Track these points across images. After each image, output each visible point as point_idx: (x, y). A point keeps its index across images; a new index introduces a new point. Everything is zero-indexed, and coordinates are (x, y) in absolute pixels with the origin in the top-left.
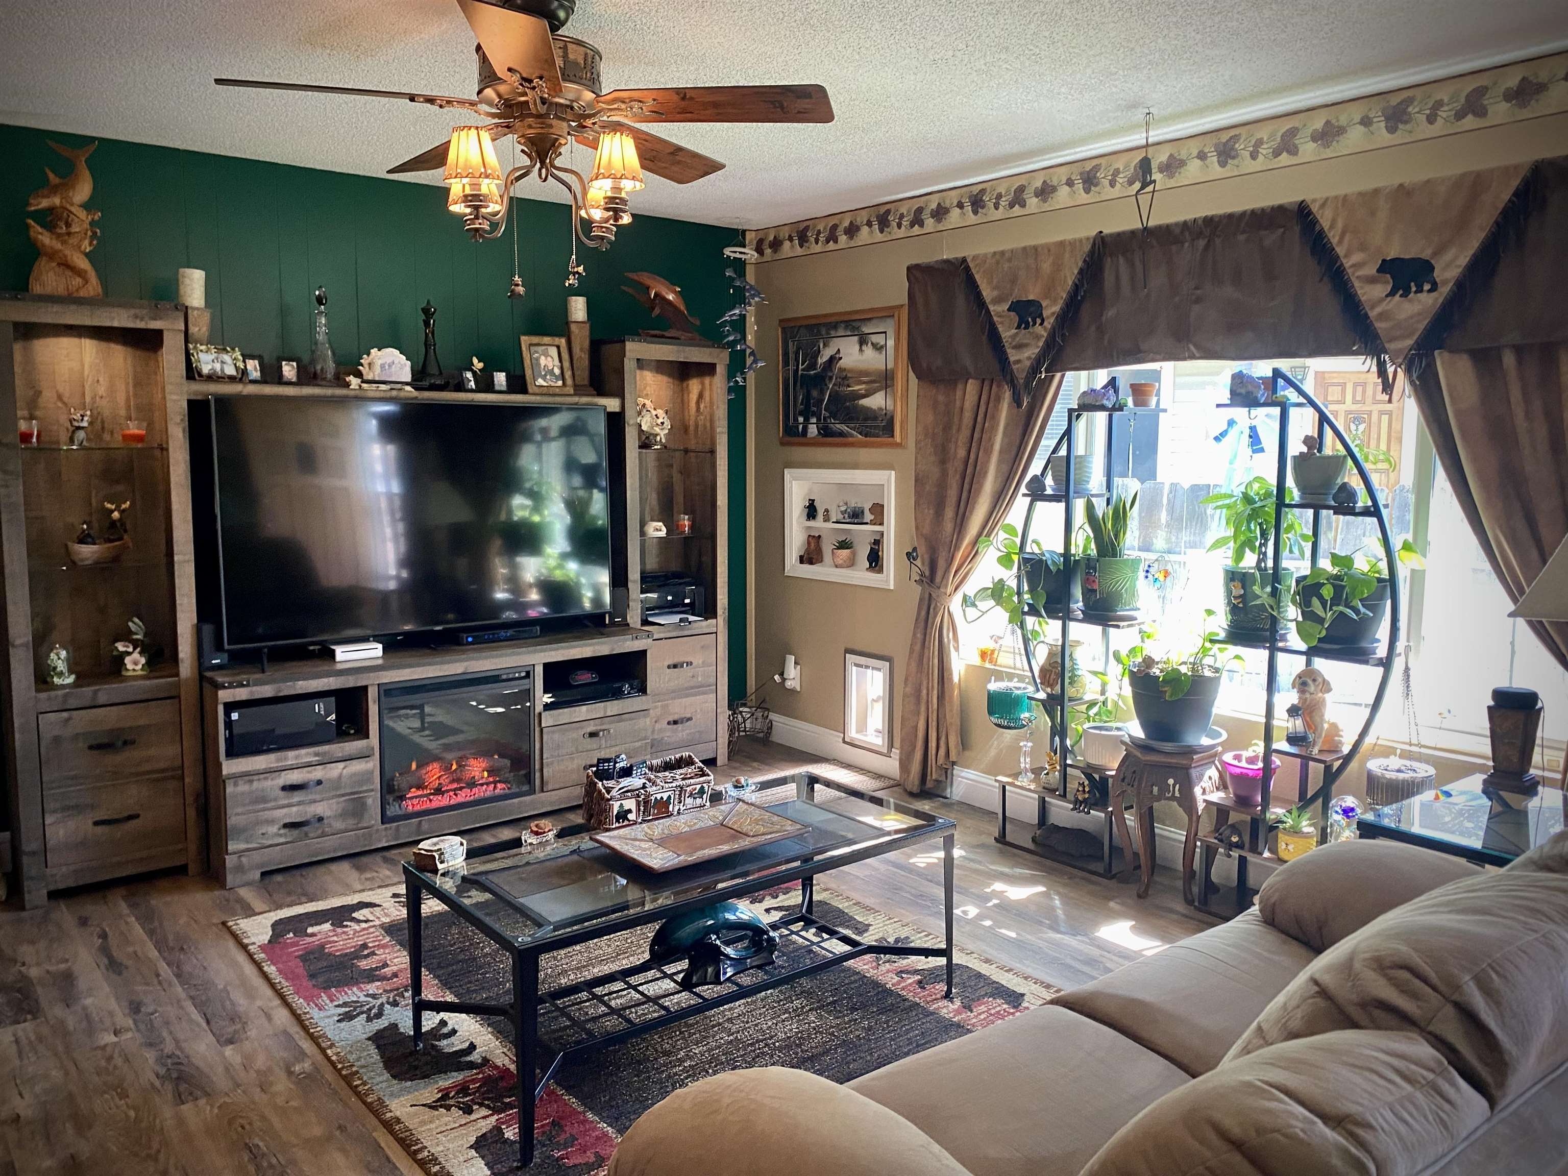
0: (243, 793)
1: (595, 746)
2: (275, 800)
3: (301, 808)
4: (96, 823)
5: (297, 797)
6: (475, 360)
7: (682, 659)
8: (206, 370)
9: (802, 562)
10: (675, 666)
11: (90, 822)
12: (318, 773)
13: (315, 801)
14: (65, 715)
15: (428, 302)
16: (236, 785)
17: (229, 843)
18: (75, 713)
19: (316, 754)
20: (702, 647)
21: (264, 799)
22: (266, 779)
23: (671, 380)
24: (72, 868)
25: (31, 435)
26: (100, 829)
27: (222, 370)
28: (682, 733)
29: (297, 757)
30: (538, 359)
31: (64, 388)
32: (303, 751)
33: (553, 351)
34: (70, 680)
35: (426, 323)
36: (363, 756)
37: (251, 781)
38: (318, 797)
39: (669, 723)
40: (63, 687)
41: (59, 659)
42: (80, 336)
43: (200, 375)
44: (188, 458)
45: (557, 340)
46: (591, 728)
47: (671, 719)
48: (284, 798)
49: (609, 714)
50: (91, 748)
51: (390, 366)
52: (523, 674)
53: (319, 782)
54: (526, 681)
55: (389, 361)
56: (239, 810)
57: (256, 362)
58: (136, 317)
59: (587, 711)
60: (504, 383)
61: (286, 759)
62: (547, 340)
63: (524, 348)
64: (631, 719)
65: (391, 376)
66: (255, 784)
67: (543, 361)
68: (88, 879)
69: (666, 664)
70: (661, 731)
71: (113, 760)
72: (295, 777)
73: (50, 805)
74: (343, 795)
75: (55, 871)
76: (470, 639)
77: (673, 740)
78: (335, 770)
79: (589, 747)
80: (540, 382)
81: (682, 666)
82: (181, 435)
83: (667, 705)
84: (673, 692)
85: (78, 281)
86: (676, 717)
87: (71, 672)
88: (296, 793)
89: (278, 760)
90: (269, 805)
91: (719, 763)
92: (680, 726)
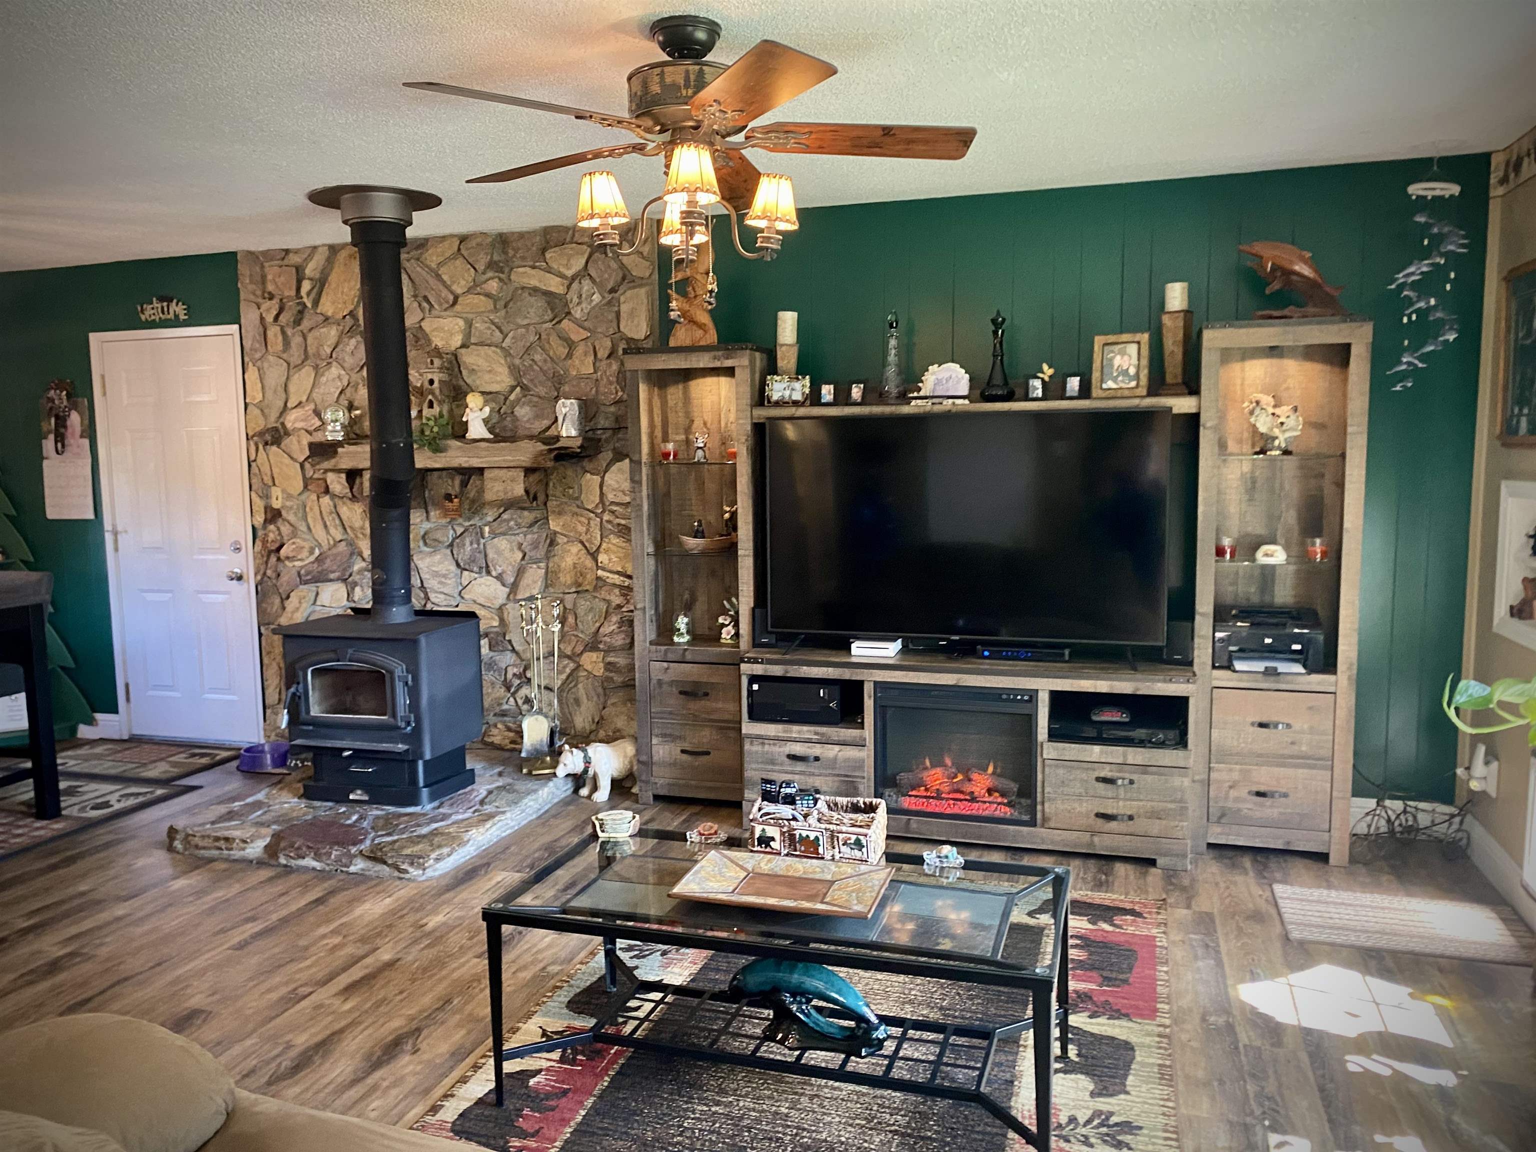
0: (757, 752)
1: (1110, 794)
2: (782, 764)
3: (802, 777)
4: (683, 751)
5: (800, 767)
6: (1045, 367)
7: (1274, 719)
8: (775, 397)
9: (1512, 615)
10: (1262, 725)
11: (679, 749)
12: (817, 750)
13: (813, 775)
14: (665, 664)
15: (998, 313)
16: (752, 743)
17: (746, 791)
18: (672, 665)
19: (816, 733)
20: (1310, 708)
21: (772, 762)
22: (774, 744)
23: (1327, 368)
24: (667, 781)
25: (669, 454)
26: (685, 757)
27: (790, 396)
28: (1270, 810)
29: (799, 732)
30: (1112, 359)
31: (708, 417)
32: (805, 728)
33: (1133, 349)
34: (686, 638)
35: (995, 333)
36: (860, 744)
37: (763, 744)
38: (816, 771)
39: (1249, 793)
40: (679, 644)
41: (682, 622)
42: (718, 375)
43: (769, 402)
44: (750, 471)
45: (1138, 336)
46: (1106, 773)
47: (1255, 788)
48: (789, 765)
49: (1130, 761)
50: (681, 693)
51: (947, 381)
52: (1026, 698)
53: (817, 759)
54: (1029, 705)
55: (947, 375)
56: (754, 766)
57: (832, 387)
58: (715, 358)
59: (1101, 752)
60: (1077, 388)
61: (791, 732)
62: (1125, 337)
63: (1096, 348)
64: (1161, 774)
65: (948, 390)
66: (767, 747)
67: (1118, 360)
68: (676, 793)
69: (1251, 719)
70: (1237, 800)
71: (695, 706)
72: (798, 749)
73: (656, 731)
74: (838, 775)
75: (657, 780)
76: (986, 653)
77: (1258, 814)
78: (832, 751)
79: (1103, 793)
80: (1110, 384)
81: (1276, 726)
82: (745, 452)
83: (1249, 771)
84: (1260, 755)
85: (700, 332)
86: (1262, 789)
87: (688, 632)
88: (799, 763)
89: (785, 732)
90: (777, 768)
91: (1332, 860)
92: (1267, 801)
